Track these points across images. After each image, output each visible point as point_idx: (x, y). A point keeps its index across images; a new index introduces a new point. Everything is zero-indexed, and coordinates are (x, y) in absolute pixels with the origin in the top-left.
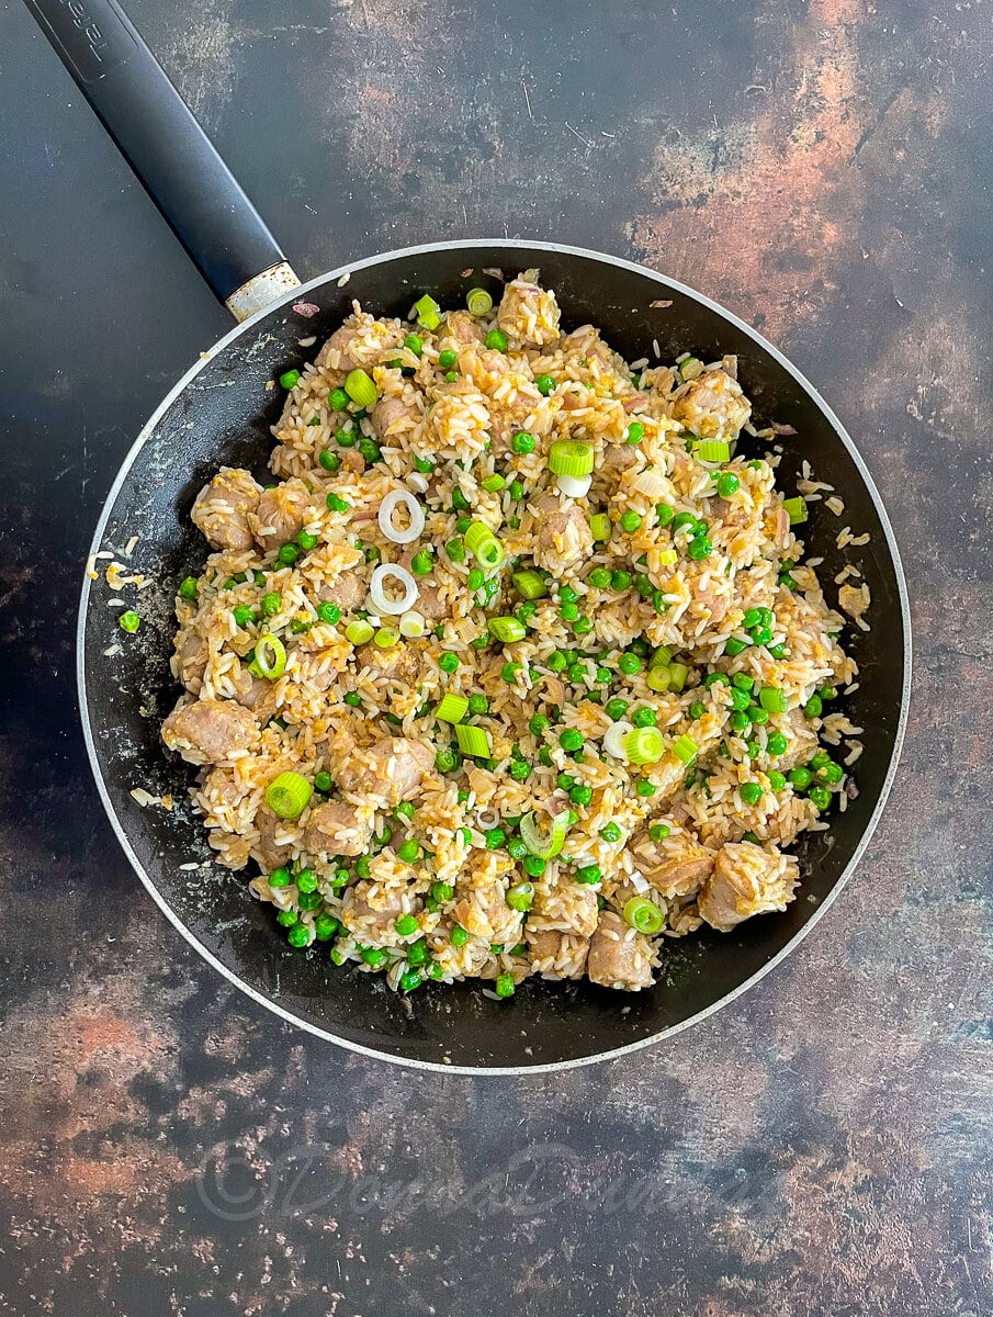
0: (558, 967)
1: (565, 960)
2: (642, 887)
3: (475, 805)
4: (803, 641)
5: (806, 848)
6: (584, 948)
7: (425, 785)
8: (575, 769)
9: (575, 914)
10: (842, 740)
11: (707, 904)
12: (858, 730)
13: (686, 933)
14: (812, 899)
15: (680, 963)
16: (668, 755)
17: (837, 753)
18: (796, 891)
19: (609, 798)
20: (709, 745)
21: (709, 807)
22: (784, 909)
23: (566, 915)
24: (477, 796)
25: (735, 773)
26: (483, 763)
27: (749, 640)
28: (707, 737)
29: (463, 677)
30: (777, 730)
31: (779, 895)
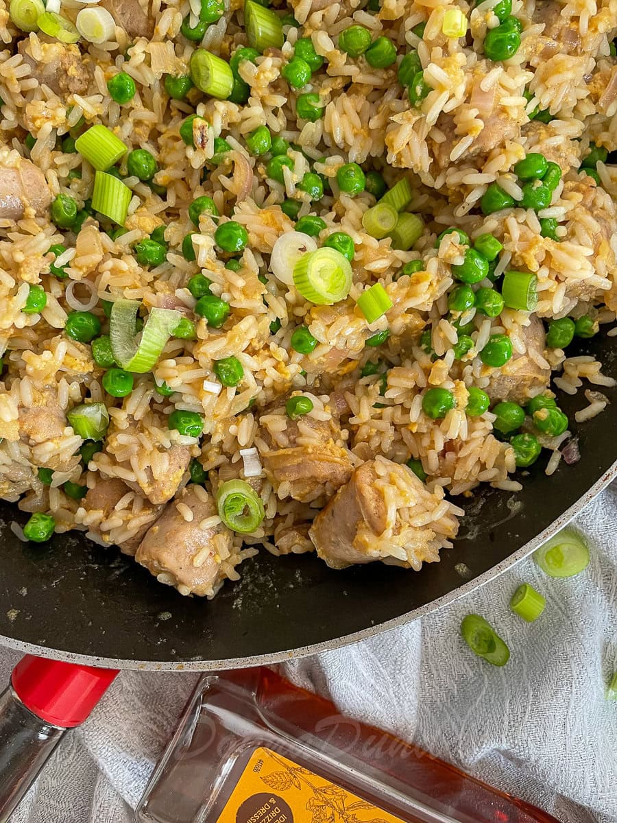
0: (105, 527)
1: (116, 521)
2: (252, 470)
3: (68, 265)
4: (587, 230)
5: (480, 506)
6: (146, 517)
7: (22, 224)
8: (218, 271)
9: (145, 465)
10: (581, 390)
11: (322, 521)
12: (608, 381)
13: (286, 552)
14: (461, 568)
15: (263, 586)
16: (349, 306)
17: (568, 403)
18: (442, 552)
19: (248, 330)
20: (409, 319)
21: (377, 406)
22: (417, 566)
23: (134, 462)
24: (76, 256)
25: (427, 372)
26: (110, 228)
27: (517, 193)
28: (412, 303)
29: (138, 123)
30: (506, 333)
31: (419, 545)
